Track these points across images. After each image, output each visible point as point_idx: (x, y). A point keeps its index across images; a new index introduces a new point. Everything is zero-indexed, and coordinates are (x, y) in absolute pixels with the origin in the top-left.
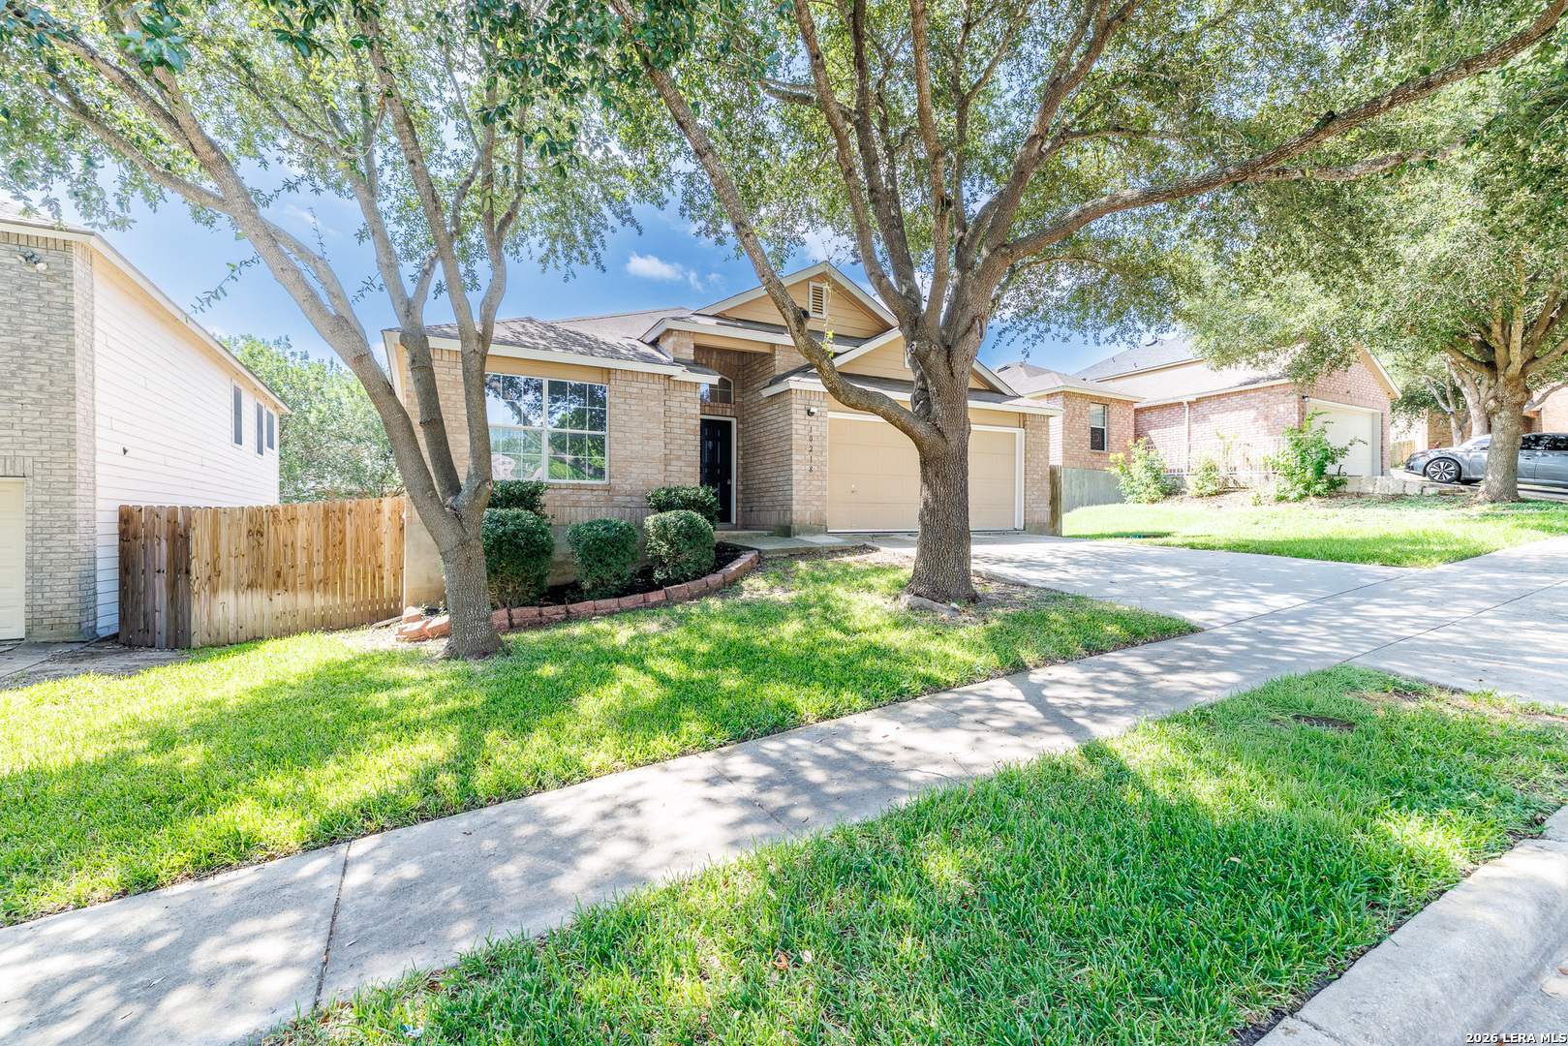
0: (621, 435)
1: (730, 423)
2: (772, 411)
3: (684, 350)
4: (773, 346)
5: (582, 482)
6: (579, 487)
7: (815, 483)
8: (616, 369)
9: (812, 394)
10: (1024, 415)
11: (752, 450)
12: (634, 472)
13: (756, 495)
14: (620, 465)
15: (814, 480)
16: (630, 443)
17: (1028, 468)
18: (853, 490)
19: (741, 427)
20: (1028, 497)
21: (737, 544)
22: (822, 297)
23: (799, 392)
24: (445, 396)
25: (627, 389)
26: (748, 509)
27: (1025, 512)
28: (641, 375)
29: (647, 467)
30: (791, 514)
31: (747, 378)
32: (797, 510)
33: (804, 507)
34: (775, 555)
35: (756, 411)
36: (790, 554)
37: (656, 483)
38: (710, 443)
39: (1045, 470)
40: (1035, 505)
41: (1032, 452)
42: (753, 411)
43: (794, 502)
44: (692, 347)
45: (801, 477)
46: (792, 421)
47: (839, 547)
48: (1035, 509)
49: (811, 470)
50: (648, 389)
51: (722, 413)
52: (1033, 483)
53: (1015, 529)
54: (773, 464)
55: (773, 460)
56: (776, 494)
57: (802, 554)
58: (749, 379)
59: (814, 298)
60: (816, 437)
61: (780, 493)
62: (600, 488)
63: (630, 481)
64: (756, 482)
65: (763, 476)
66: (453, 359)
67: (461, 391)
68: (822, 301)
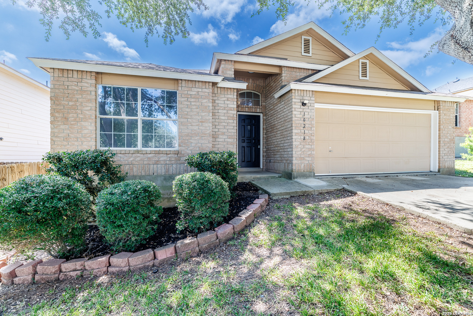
0: (185, 120)
1: (259, 116)
2: (281, 106)
3: (228, 72)
4: (280, 67)
5: (161, 149)
6: (159, 153)
7: (307, 146)
8: (181, 80)
9: (305, 92)
10: (438, 102)
11: (271, 130)
12: (193, 142)
13: (272, 153)
14: (184, 138)
15: (307, 145)
16: (190, 125)
17: (441, 135)
18: (330, 150)
19: (265, 118)
20: (441, 152)
21: (258, 185)
22: (309, 44)
23: (296, 91)
24: (75, 99)
25: (189, 92)
26: (268, 161)
27: (439, 161)
28: (197, 84)
29: (201, 139)
30: (292, 166)
31: (268, 92)
32: (296, 164)
33: (300, 162)
34: (280, 197)
35: (272, 107)
36: (291, 196)
37: (207, 149)
38: (249, 127)
39: (452, 135)
40: (446, 157)
41: (443, 125)
42: (271, 108)
43: (294, 159)
44: (233, 70)
45: (298, 143)
46: (293, 110)
47: (326, 190)
48: (446, 160)
49: (304, 139)
50: (202, 92)
51: (254, 111)
52: (445, 144)
53: (431, 172)
54: (281, 136)
55: (281, 134)
56: (283, 153)
57: (300, 196)
58: (269, 92)
59: (305, 45)
60: (308, 119)
61: (286, 153)
62: (172, 153)
63: (191, 148)
64: (273, 146)
65: (276, 143)
66: (80, 76)
67: (84, 96)
68: (309, 46)
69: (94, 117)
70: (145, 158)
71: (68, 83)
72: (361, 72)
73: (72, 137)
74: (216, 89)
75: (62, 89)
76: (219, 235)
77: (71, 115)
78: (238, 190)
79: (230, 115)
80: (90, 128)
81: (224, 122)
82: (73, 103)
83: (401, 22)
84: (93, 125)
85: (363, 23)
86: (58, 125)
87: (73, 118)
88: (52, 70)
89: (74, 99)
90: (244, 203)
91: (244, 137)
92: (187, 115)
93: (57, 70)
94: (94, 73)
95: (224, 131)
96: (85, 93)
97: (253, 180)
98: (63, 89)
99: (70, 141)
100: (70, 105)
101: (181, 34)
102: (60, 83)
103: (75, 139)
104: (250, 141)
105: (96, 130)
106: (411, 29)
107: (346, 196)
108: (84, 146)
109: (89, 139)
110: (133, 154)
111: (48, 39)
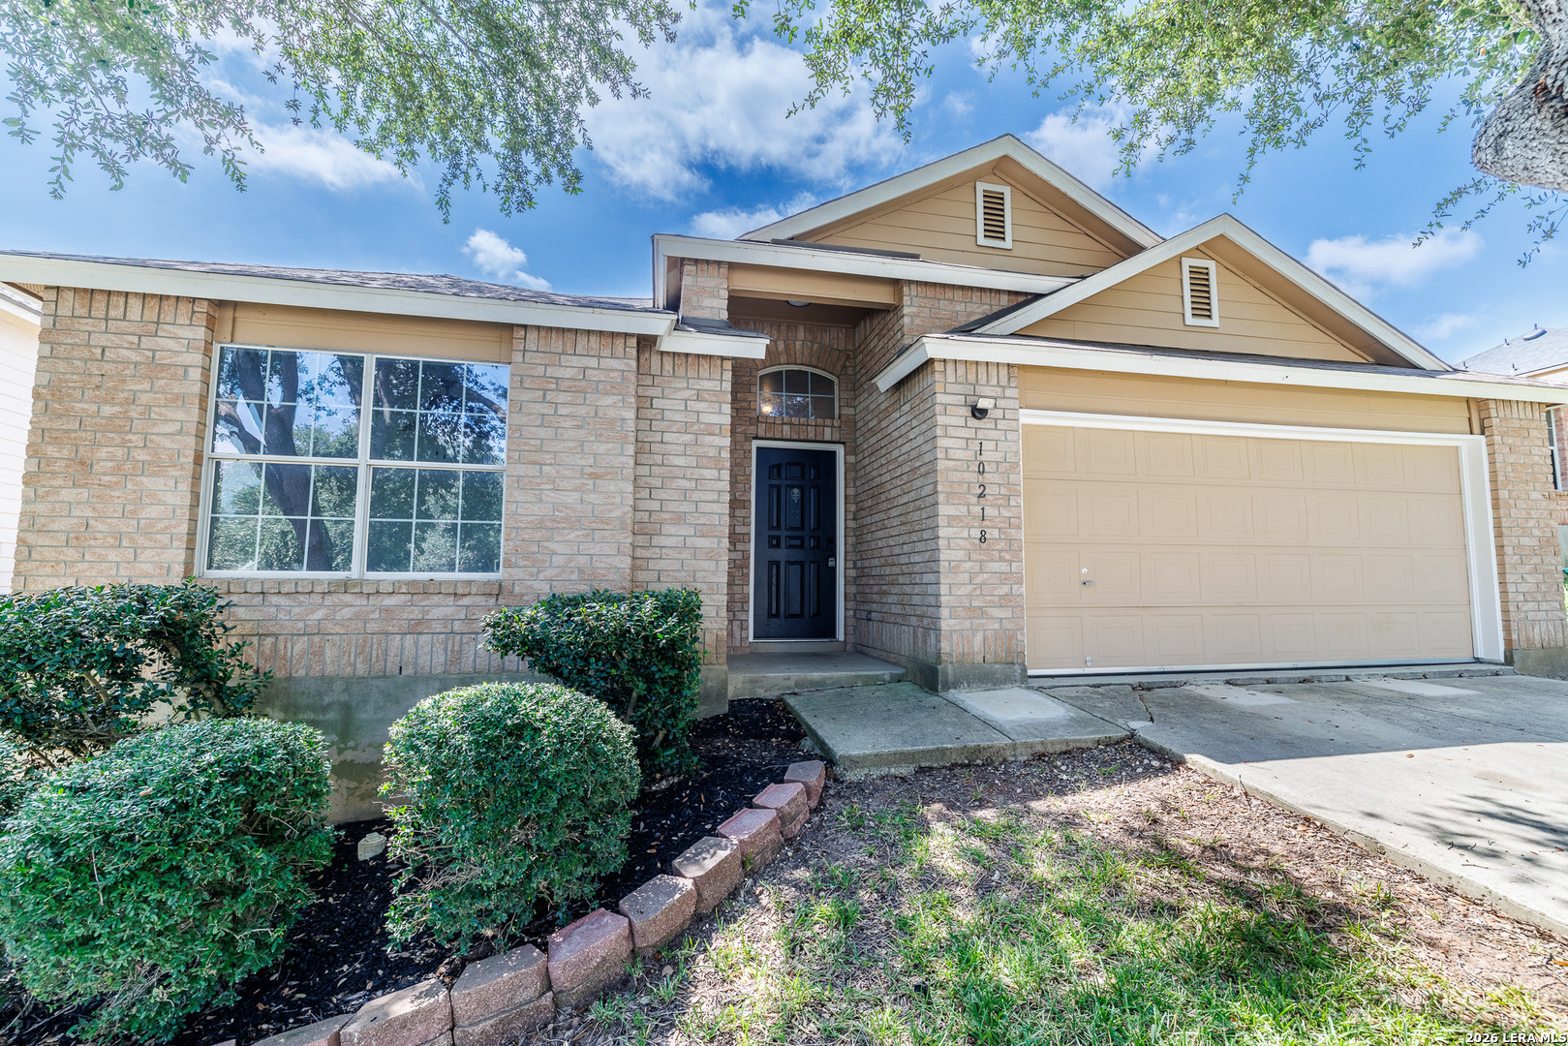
0: (532, 471)
1: (833, 454)
2: (900, 418)
3: (708, 302)
4: (896, 283)
5: (440, 576)
6: (426, 590)
7: (995, 566)
8: (525, 327)
9: (982, 369)
10: (1482, 404)
11: (869, 503)
12: (559, 551)
13: (876, 589)
14: (526, 536)
15: (992, 561)
16: (551, 487)
17: (1505, 523)
18: (1084, 580)
19: (851, 459)
20: (1511, 588)
21: (803, 715)
22: (1002, 210)
23: (950, 367)
24: (126, 394)
25: (549, 369)
26: (864, 615)
27: (1507, 623)
28: (582, 341)
29: (590, 539)
30: (938, 641)
31: (858, 370)
32: (952, 631)
33: (967, 624)
34: (876, 773)
35: (874, 422)
36: (921, 768)
37: (611, 577)
38: (796, 491)
39: (1547, 525)
40: (1530, 606)
41: (1510, 487)
42: (871, 425)
43: (944, 612)
44: (725, 294)
45: (960, 555)
46: (939, 432)
47: (1060, 742)
48: (1531, 615)
49: (983, 539)
50: (598, 369)
51: (811, 436)
52: (1521, 555)
53: (1478, 661)
54: (903, 528)
55: (902, 518)
56: (908, 589)
57: (954, 765)
58: (863, 371)
59: (987, 211)
60: (994, 465)
61: (917, 589)
62: (474, 590)
63: (550, 573)
64: (876, 562)
65: (886, 552)
66: (151, 314)
67: (162, 382)
68: (1003, 216)
69: (191, 459)
70: (373, 612)
71: (103, 340)
72: (1188, 300)
73: (101, 532)
74: (656, 360)
75: (81, 359)
76: (557, 973)
77: (103, 453)
78: (726, 734)
79: (706, 449)
80: (170, 498)
81: (684, 478)
82: (118, 409)
83: (1321, 125)
84: (185, 487)
85: (1184, 135)
86: (51, 486)
87: (110, 464)
88: (52, 295)
89: (122, 395)
90: (725, 798)
91: (778, 527)
92: (539, 450)
93: (71, 294)
94: (206, 303)
95: (682, 509)
96: (164, 374)
97: (797, 690)
98: (86, 361)
99: (89, 546)
100: (102, 418)
101: (558, 180)
102: (77, 340)
103: (112, 541)
104: (797, 542)
105: (194, 505)
106: (1359, 148)
107: (1140, 770)
108: (142, 566)
109: (165, 539)
110: (327, 597)
111: (60, 191)
